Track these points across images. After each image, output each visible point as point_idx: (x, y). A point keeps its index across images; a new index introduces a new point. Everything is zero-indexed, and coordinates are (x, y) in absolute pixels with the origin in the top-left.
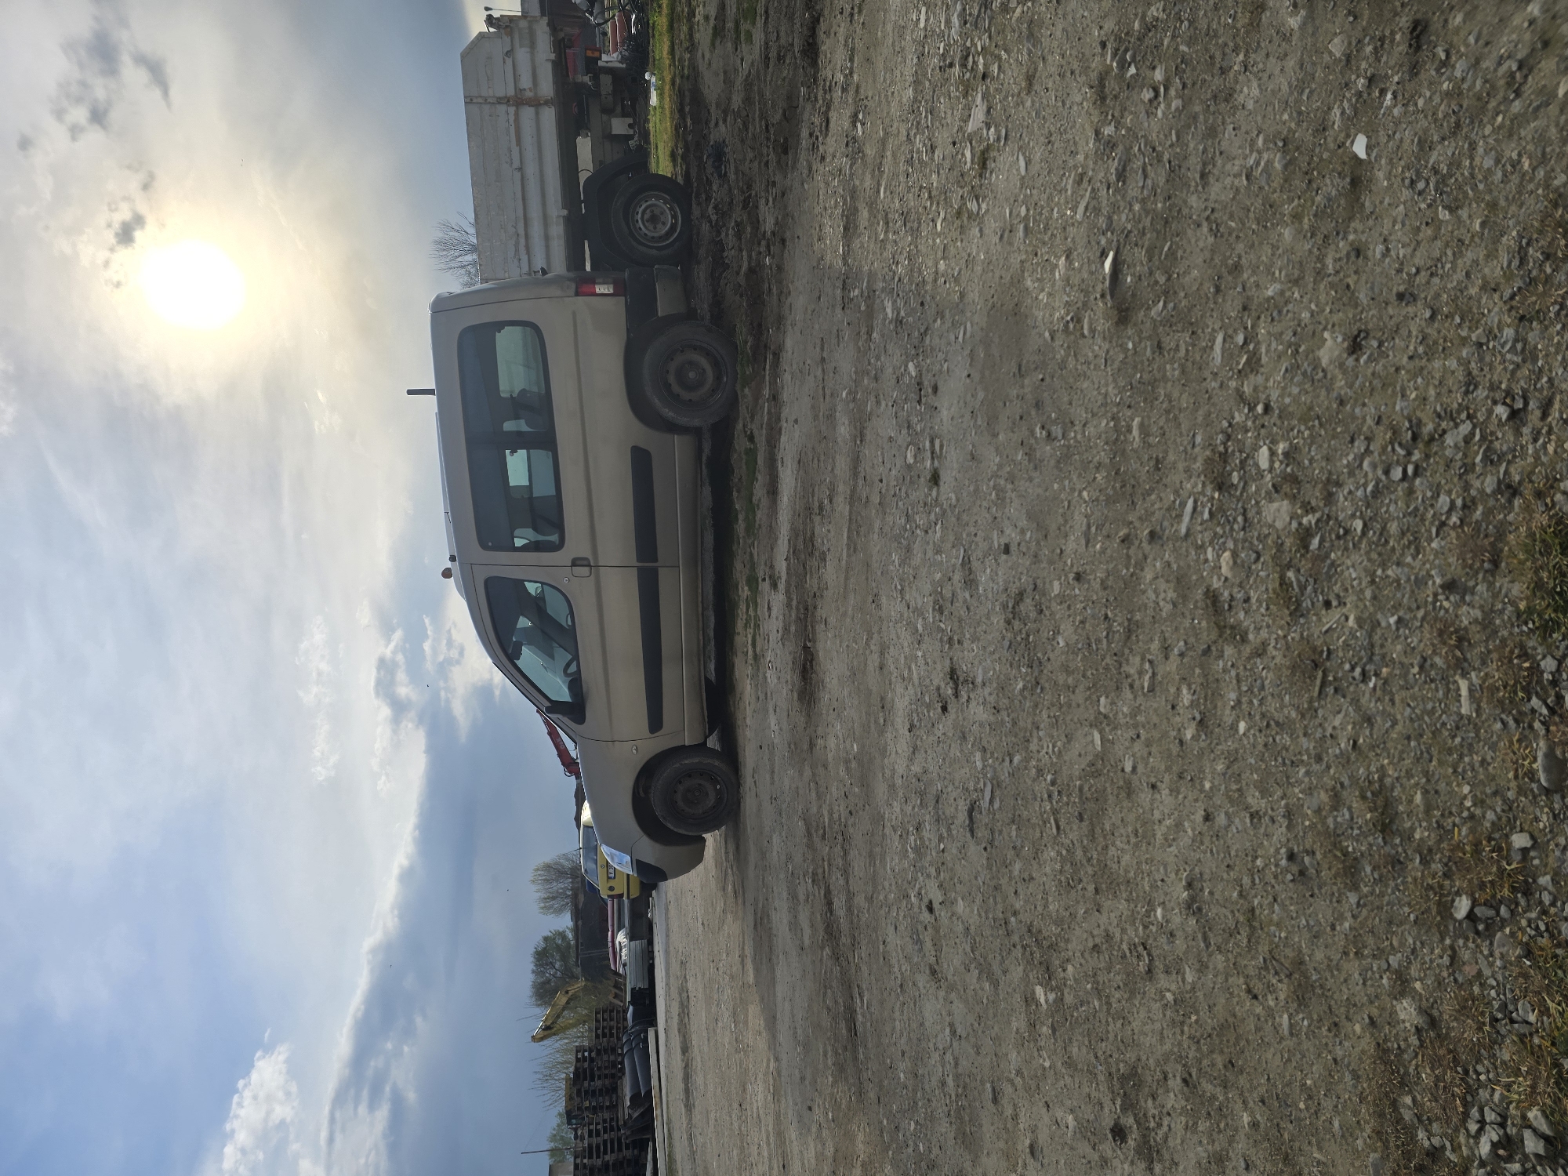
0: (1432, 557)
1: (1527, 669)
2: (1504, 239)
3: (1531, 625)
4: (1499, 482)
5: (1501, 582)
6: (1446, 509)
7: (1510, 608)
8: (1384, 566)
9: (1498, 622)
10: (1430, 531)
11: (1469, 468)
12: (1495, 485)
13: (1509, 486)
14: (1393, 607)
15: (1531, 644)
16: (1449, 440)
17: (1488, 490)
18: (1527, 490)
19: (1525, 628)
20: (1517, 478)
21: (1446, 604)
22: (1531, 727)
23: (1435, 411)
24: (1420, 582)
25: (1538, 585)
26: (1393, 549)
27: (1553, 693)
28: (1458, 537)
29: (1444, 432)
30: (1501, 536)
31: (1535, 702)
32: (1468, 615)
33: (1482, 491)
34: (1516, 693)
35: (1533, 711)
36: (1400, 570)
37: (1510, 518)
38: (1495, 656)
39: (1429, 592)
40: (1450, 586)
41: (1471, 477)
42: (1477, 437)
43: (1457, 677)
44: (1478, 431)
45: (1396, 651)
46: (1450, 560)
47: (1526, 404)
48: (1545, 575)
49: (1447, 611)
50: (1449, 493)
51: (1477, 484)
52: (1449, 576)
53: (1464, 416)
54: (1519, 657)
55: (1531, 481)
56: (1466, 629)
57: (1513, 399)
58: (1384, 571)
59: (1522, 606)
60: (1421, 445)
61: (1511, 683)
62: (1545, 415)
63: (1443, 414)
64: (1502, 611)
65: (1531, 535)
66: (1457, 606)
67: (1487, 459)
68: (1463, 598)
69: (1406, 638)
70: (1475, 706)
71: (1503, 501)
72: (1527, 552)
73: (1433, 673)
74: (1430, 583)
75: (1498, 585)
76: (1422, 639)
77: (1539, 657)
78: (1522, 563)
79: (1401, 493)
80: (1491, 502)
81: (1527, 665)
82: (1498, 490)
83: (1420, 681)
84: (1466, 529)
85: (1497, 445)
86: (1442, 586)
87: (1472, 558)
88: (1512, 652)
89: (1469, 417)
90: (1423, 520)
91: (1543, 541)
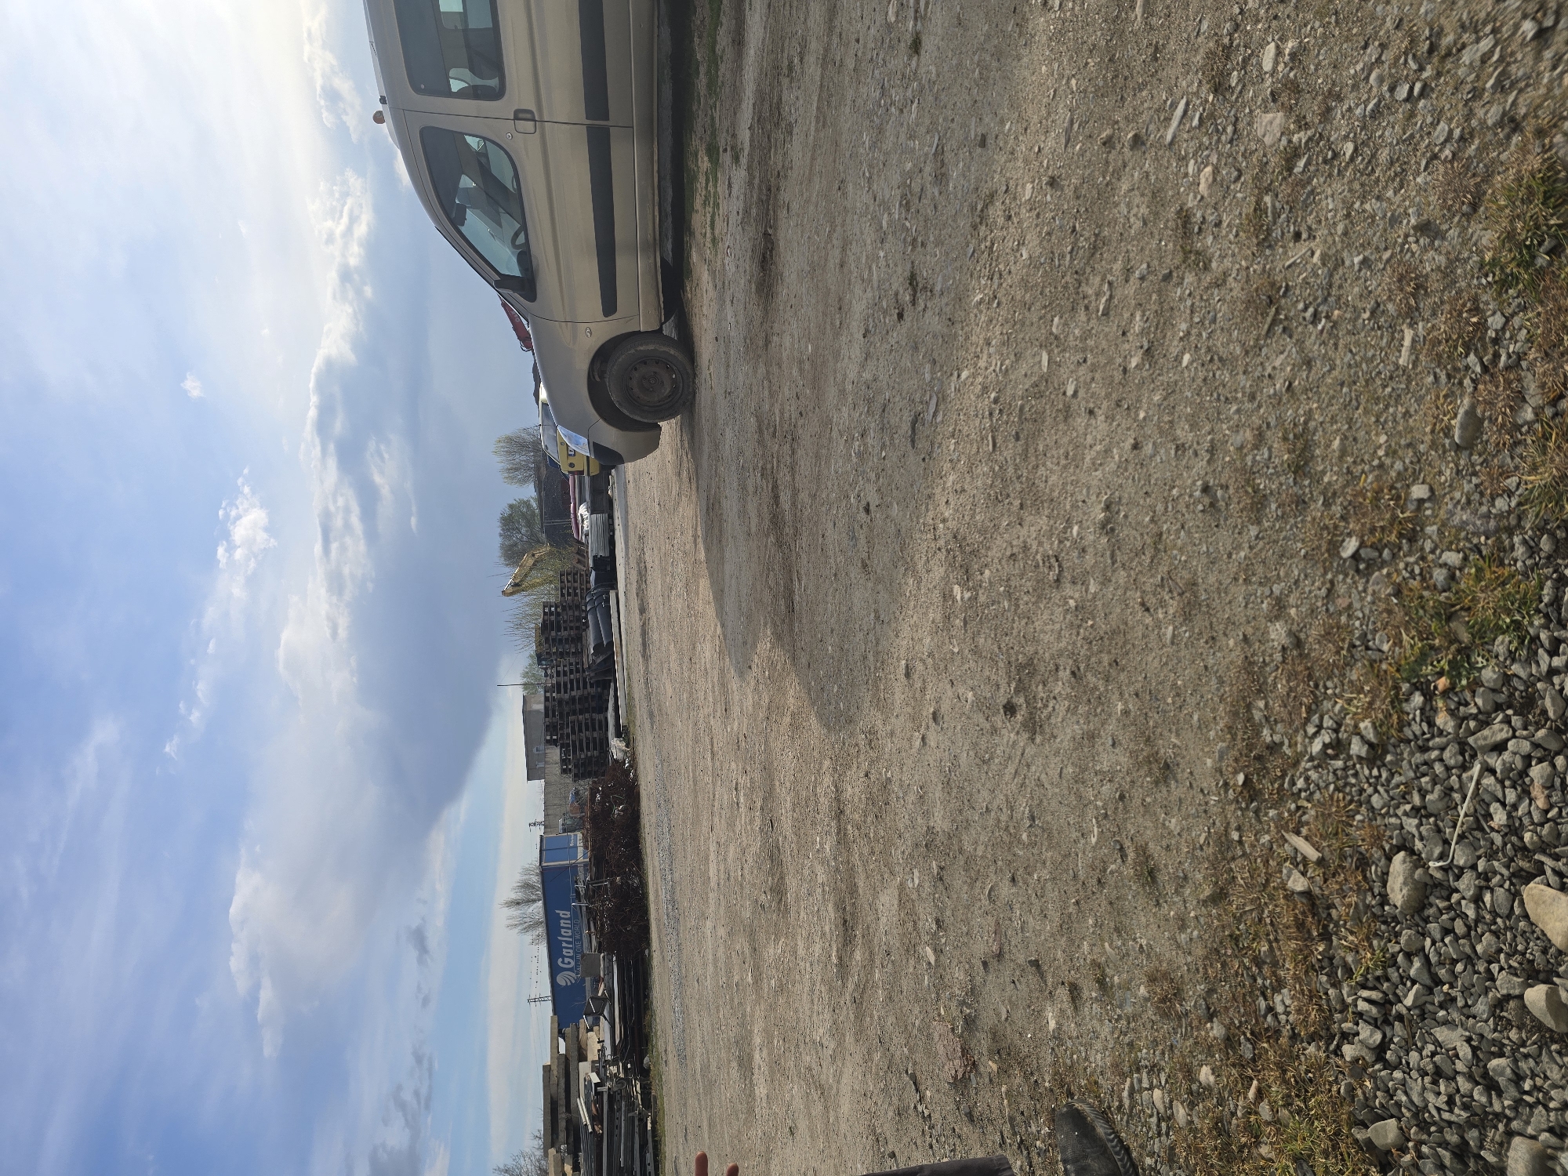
0: (1414, 193)
1: (1474, 324)
3: (1490, 279)
4: (1504, 114)
5: (1475, 228)
6: (1442, 139)
7: (1476, 258)
8: (1363, 199)
9: (1459, 271)
10: (1418, 163)
11: (1477, 93)
12: (1498, 117)
13: (1512, 120)
14: (1362, 245)
15: (1484, 298)
16: (1466, 57)
17: (1490, 122)
18: (1529, 127)
19: (1484, 281)
20: (1523, 111)
21: (1414, 247)
22: (1461, 383)
23: (1460, 19)
24: (1395, 221)
25: (1510, 236)
26: (1378, 180)
27: (1491, 351)
28: (1446, 173)
29: (1464, 46)
30: (1487, 178)
31: (1472, 358)
32: (1431, 261)
33: (1482, 123)
34: (1456, 348)
35: (1467, 368)
36: (1378, 204)
37: (1503, 157)
38: (1447, 307)
39: (1401, 233)
40: (1425, 228)
41: (1476, 104)
42: (1495, 57)
43: (1404, 327)
44: (1498, 49)
45: (1353, 293)
46: (1431, 199)
47: (1557, 22)
48: (1519, 225)
49: (1413, 254)
50: (1451, 119)
51: (1480, 113)
52: (1425, 217)
53: (1488, 29)
54: (1470, 310)
55: (1536, 117)
56: (1427, 276)
57: (1545, 15)
58: (1362, 203)
59: (1488, 256)
60: (1435, 60)
61: (1455, 337)
63: (1467, 23)
64: (1466, 260)
65: (1519, 179)
66: (1425, 250)
67: (1499, 87)
68: (1433, 242)
69: (1366, 281)
70: (1413, 357)
71: (1501, 135)
72: (1509, 198)
73: (1382, 320)
74: (1405, 222)
75: (1470, 230)
76: (1381, 283)
77: (1489, 313)
78: (1501, 209)
79: (1401, 116)
80: (1489, 136)
81: (1474, 320)
82: (1500, 124)
83: (1368, 327)
84: (1455, 165)
85: (1513, 68)
86: (1415, 228)
87: (1452, 199)
88: (1464, 305)
89: (1494, 31)
90: (1415, 150)
91: (1529, 187)
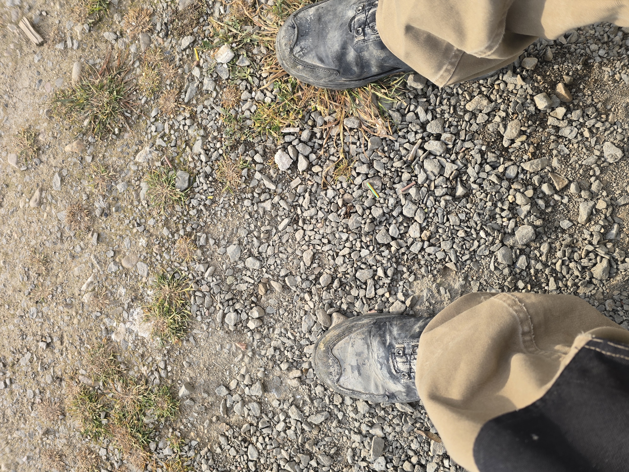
2: (17, 268)
62: (62, 343)
